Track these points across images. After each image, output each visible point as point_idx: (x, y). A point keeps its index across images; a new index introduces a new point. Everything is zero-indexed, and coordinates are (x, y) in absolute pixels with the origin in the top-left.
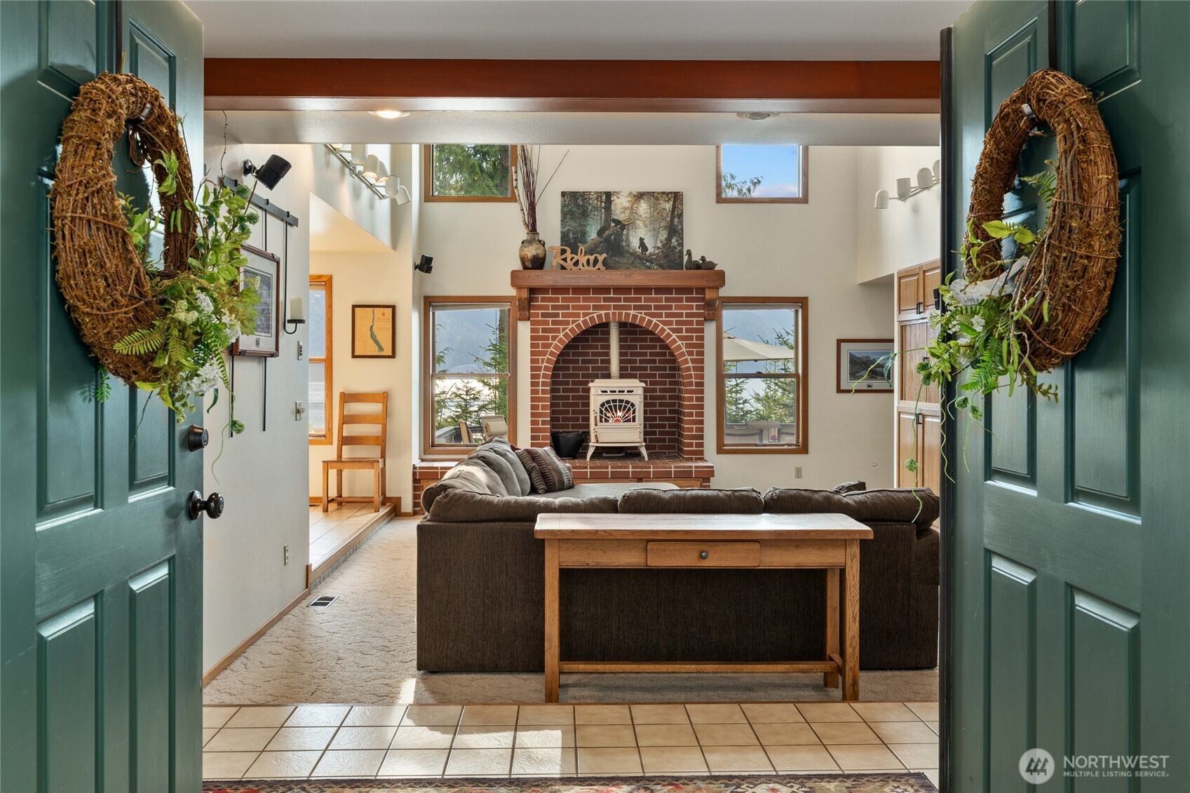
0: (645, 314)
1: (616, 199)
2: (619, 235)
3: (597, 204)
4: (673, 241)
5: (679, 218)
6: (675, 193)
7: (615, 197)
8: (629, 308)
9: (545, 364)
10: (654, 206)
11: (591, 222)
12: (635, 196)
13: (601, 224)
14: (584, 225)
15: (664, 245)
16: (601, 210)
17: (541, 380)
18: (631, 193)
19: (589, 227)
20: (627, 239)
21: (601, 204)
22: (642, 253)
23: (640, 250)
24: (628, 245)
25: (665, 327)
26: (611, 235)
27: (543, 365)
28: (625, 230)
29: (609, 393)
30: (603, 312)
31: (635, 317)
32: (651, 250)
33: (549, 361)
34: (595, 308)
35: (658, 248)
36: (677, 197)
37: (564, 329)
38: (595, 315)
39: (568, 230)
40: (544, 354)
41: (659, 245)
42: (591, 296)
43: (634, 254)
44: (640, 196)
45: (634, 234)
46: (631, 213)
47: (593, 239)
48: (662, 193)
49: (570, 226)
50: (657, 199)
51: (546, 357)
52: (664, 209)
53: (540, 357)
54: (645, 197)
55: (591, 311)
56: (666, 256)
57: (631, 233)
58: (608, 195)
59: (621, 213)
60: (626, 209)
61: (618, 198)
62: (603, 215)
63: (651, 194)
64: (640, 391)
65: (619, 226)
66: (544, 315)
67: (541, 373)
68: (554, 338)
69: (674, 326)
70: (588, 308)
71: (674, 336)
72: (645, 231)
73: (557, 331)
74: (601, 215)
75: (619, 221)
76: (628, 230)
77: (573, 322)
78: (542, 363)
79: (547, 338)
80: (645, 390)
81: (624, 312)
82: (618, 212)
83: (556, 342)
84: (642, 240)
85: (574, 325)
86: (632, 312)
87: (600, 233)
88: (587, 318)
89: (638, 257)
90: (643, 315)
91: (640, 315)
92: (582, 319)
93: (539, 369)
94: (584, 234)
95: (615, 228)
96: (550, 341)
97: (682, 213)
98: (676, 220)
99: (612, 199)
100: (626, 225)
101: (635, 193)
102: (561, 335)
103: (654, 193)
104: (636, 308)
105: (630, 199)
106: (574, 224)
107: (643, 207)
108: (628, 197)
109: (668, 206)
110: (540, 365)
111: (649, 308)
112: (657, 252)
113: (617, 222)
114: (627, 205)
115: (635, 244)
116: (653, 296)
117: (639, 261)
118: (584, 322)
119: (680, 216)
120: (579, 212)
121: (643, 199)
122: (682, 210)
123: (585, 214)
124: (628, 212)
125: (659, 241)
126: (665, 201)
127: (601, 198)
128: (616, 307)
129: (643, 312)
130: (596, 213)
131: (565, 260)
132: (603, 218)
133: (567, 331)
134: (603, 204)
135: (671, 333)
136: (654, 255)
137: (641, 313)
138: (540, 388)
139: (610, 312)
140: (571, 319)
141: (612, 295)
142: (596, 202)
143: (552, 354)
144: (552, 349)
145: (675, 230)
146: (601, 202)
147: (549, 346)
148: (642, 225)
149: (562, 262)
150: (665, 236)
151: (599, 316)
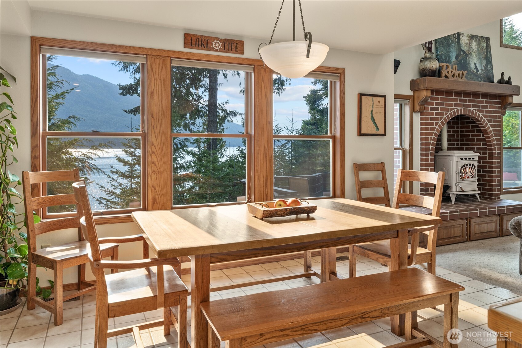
0: (477, 110)
1: (462, 37)
2: (465, 60)
3: (453, 39)
4: (489, 66)
5: (490, 53)
6: (487, 37)
7: (461, 36)
8: (469, 106)
9: (432, 141)
10: (479, 44)
11: (452, 50)
12: (470, 37)
13: (457, 52)
14: (449, 52)
15: (485, 68)
16: (456, 44)
17: (430, 152)
18: (468, 35)
19: (451, 53)
20: (469, 62)
21: (455, 39)
22: (476, 73)
23: (475, 71)
24: (470, 67)
25: (485, 119)
26: (461, 60)
27: (431, 142)
28: (468, 58)
29: (464, 160)
30: (459, 108)
31: (473, 112)
32: (480, 71)
33: (434, 139)
34: (456, 105)
35: (483, 70)
36: (487, 40)
37: (441, 118)
38: (455, 110)
39: (442, 54)
40: (431, 134)
41: (483, 68)
42: (453, 97)
43: (473, 72)
44: (472, 37)
45: (472, 61)
46: (469, 47)
47: (454, 61)
48: (481, 37)
49: (442, 51)
50: (479, 40)
51: (432, 137)
52: (483, 47)
53: (430, 137)
54: (474, 38)
55: (454, 107)
56: (487, 76)
57: (470, 60)
58: (458, 34)
59: (465, 46)
60: (467, 44)
61: (463, 36)
62: (457, 47)
63: (477, 36)
64: (477, 159)
65: (465, 55)
66: (432, 109)
67: (430, 147)
68: (437, 124)
69: (489, 119)
70: (451, 105)
71: (489, 124)
72: (477, 59)
73: (437, 119)
74: (456, 47)
75: (464, 51)
76: (469, 58)
77: (446, 114)
78: (431, 141)
79: (432, 124)
80: (479, 157)
81: (468, 108)
82: (464, 45)
83: (437, 127)
84: (475, 64)
85: (446, 116)
86: (472, 109)
87: (457, 57)
88: (452, 112)
89: (475, 75)
90: (476, 111)
91: (475, 111)
92: (450, 112)
93: (428, 144)
94: (449, 57)
95: (463, 56)
96: (435, 126)
97: (491, 50)
98: (489, 54)
99: (460, 37)
100: (468, 54)
101: (470, 35)
102: (440, 122)
103: (478, 36)
104: (474, 106)
105: (468, 38)
106: (444, 51)
107: (474, 44)
108: (467, 37)
109: (484, 45)
110: (430, 142)
111: (478, 106)
112: (483, 72)
113: (464, 52)
114: (467, 42)
115: (473, 67)
116: (480, 99)
117: (475, 77)
118: (451, 114)
119: (490, 52)
120: (445, 42)
121: (474, 39)
122: (490, 49)
123: (449, 45)
124: (467, 46)
125: (483, 66)
126: (483, 42)
127: (455, 35)
128: (465, 106)
129: (476, 109)
130: (453, 45)
131: (448, 72)
132: (457, 48)
133: (443, 119)
134: (456, 40)
135: (488, 123)
136: (482, 74)
137: (475, 110)
138: (430, 157)
139: (462, 108)
140: (444, 112)
141: (463, 98)
142: (453, 37)
143: (435, 134)
144: (435, 131)
145: (489, 61)
146: (455, 38)
147: (433, 129)
148: (474, 55)
149: (447, 74)
150: (485, 63)
151: (457, 110)
